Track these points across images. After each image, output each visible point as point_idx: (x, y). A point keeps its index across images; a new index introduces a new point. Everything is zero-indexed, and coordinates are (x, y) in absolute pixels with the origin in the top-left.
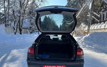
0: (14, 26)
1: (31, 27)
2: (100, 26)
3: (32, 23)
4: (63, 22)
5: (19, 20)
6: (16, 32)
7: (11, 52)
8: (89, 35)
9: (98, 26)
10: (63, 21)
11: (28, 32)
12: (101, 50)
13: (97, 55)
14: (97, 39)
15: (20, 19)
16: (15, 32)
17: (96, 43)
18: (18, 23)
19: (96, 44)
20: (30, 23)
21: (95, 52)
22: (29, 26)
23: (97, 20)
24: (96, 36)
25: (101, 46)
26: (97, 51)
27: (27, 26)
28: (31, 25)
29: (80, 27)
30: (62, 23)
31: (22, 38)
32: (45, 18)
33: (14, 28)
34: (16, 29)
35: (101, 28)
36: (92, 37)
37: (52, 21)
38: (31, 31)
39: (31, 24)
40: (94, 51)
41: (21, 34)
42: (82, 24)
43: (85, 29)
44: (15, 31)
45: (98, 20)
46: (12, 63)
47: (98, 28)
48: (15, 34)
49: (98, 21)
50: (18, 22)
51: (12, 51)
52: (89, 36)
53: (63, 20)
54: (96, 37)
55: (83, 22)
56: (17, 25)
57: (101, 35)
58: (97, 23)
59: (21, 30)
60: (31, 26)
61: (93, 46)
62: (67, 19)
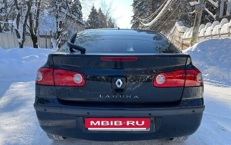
0: (18, 28)
1: (59, 33)
2: (218, 27)
3: (61, 22)
4: (134, 21)
5: (28, 12)
6: (23, 42)
7: (8, 89)
8: (195, 45)
9: (214, 27)
10: (133, 19)
11: (54, 44)
12: (224, 80)
13: (217, 91)
14: (214, 56)
15: (29, 9)
16: (20, 43)
17: (213, 65)
18: (26, 21)
19: (214, 67)
20: (57, 22)
21: (210, 86)
22: (54, 30)
23: (211, 14)
24: (214, 48)
25: (224, 70)
26: (215, 83)
27: (50, 30)
28: (60, 28)
29: (171, 31)
30: (132, 25)
31: (37, 56)
32: (92, 13)
33: (17, 32)
34: (21, 35)
35: (222, 32)
36: (203, 50)
37: (108, 20)
38: (59, 42)
39: (60, 25)
40: (210, 83)
41: (35, 46)
42: (177, 24)
43: (183, 37)
44: (20, 40)
45: (214, 14)
46: (7, 114)
47: (213, 33)
48: (21, 46)
49: (214, 16)
50: (26, 17)
51: (12, 86)
52: (196, 49)
53: (134, 17)
54: (214, 51)
55: (180, 20)
56: (24, 26)
57: (225, 45)
58: (212, 20)
59: (35, 39)
60: (60, 30)
61: (206, 70)
62: (141, 15)
